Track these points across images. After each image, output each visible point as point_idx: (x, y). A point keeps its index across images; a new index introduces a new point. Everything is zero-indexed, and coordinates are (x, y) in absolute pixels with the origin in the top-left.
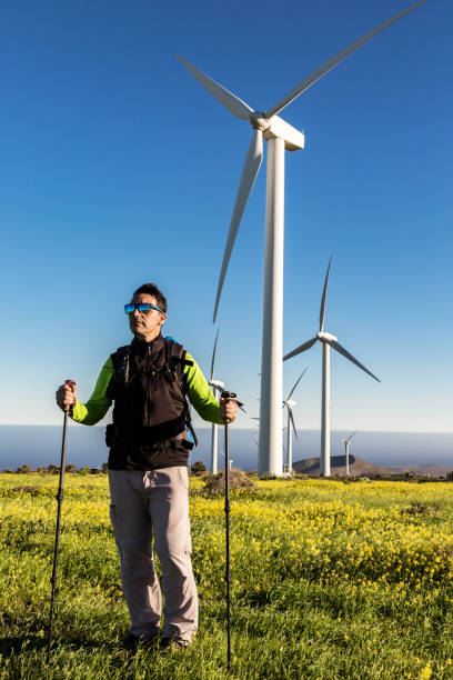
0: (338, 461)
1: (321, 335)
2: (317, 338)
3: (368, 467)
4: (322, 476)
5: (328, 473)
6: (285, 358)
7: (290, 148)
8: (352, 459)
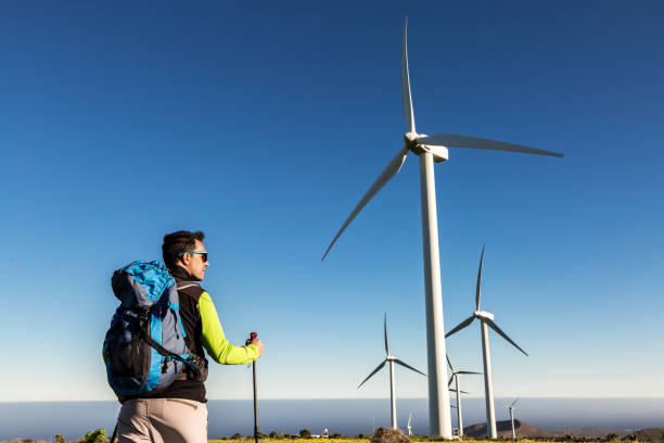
0: (504, 426)
1: (478, 313)
2: (475, 316)
3: (533, 430)
4: (489, 438)
5: (495, 435)
6: (446, 336)
7: (437, 160)
8: (517, 423)
